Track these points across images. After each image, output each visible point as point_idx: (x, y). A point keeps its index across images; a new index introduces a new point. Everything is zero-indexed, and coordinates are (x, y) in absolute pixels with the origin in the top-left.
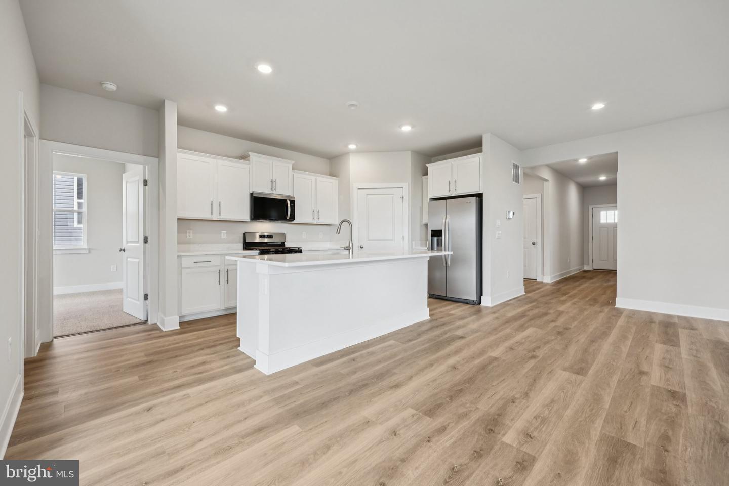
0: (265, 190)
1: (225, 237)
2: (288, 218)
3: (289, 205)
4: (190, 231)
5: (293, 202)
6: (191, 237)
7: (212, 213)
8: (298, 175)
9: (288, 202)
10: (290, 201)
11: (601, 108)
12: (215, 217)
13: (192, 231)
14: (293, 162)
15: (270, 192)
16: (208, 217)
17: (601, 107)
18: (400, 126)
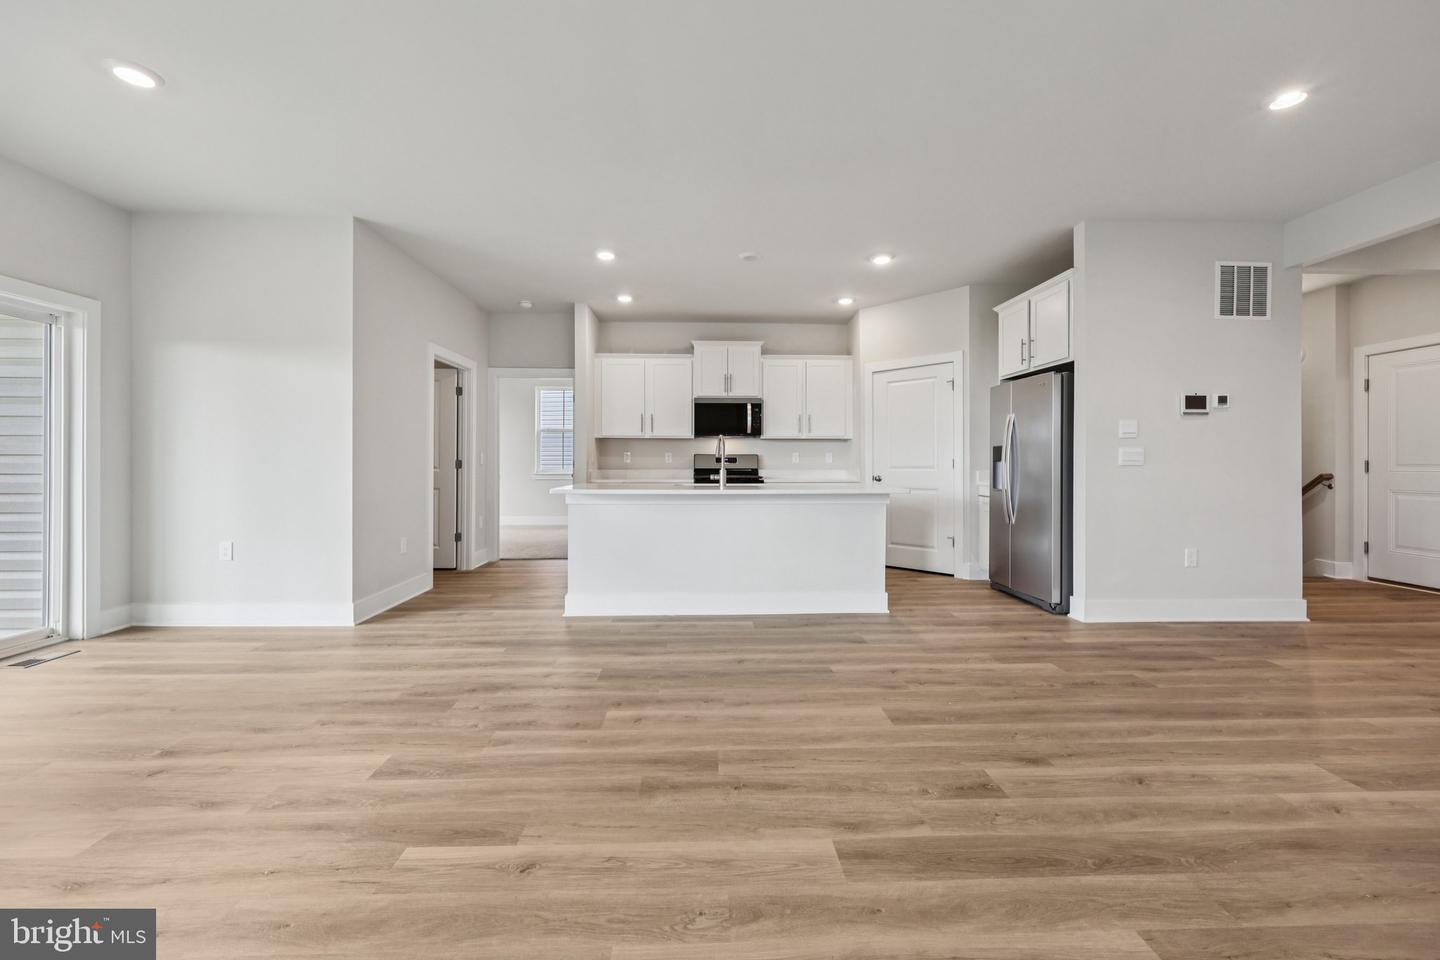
0: (715, 392)
1: (671, 461)
2: (749, 431)
3: (749, 412)
5: (758, 407)
6: (629, 461)
8: (771, 361)
9: (749, 407)
10: (752, 405)
11: (1304, 102)
12: (648, 435)
14: (761, 343)
15: (723, 394)
17: (1300, 101)
18: (868, 258)
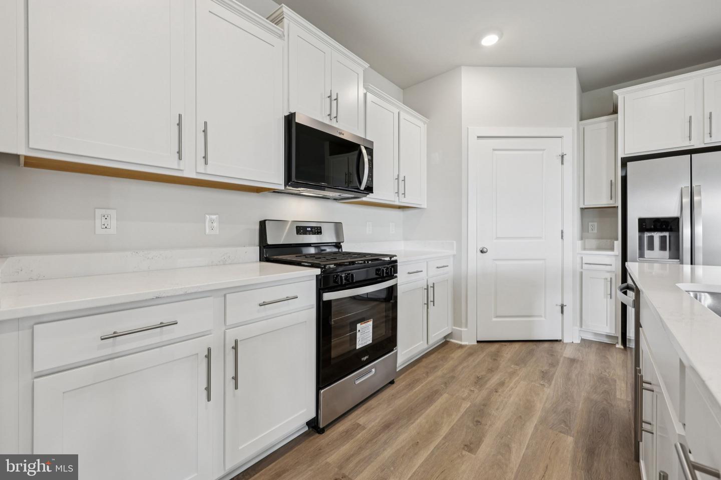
2: (363, 188)
4: (109, 212)
7: (179, 153)
12: (190, 169)
13: (113, 213)
15: (327, 121)
16: (167, 164)
